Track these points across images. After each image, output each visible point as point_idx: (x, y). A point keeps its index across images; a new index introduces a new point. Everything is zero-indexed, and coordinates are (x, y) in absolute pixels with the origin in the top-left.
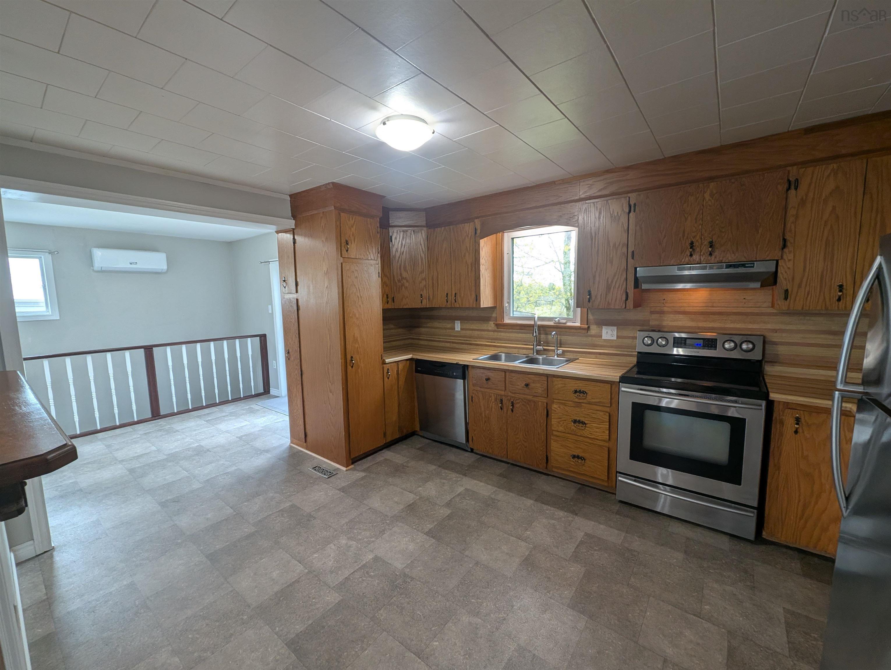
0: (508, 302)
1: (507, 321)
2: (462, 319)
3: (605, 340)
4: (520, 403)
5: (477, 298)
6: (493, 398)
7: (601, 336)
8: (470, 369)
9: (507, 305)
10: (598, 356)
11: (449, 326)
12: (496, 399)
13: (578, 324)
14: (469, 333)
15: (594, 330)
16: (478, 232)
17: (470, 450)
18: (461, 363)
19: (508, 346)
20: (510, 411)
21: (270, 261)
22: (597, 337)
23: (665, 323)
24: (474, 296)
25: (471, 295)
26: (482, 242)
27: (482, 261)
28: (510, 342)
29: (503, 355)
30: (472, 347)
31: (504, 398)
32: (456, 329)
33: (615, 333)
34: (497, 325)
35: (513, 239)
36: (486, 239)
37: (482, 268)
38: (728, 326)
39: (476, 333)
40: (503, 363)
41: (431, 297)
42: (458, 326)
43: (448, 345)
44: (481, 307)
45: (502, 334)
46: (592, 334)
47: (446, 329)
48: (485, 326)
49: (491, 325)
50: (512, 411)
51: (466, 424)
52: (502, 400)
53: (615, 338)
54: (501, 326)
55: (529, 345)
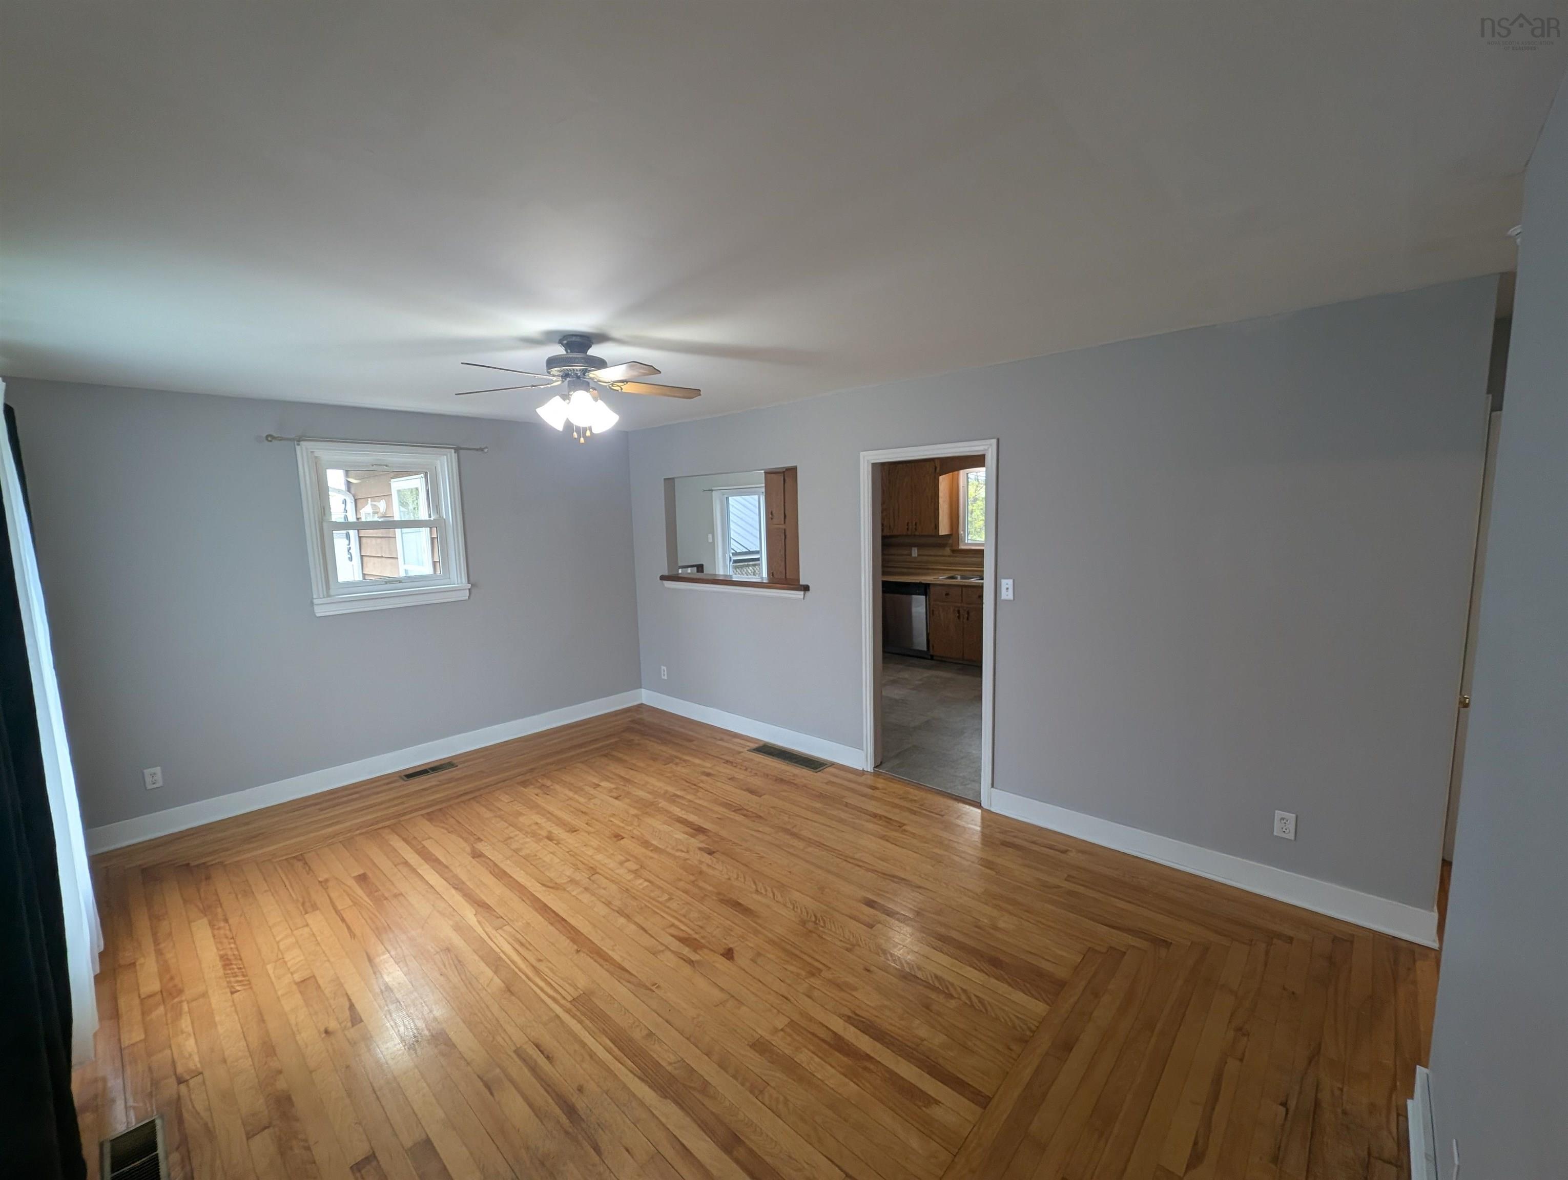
0: (963, 530)
2: (919, 546)
4: (974, 612)
5: (937, 527)
6: (952, 610)
8: (931, 586)
9: (962, 532)
11: (906, 552)
12: (954, 611)
14: (925, 558)
16: (938, 469)
17: (929, 657)
18: (923, 582)
19: (962, 569)
20: (965, 620)
21: (713, 489)
24: (933, 526)
25: (929, 524)
26: (941, 478)
27: (941, 494)
28: (964, 566)
29: (959, 577)
30: (930, 571)
31: (961, 609)
32: (913, 555)
34: (953, 551)
35: (967, 474)
36: (944, 476)
37: (941, 501)
39: (933, 559)
40: (959, 580)
41: (892, 527)
42: (915, 552)
43: (905, 570)
44: (940, 534)
45: (957, 559)
47: (902, 555)
48: (940, 552)
49: (947, 551)
50: (968, 619)
51: (928, 635)
52: (959, 612)
54: (957, 552)
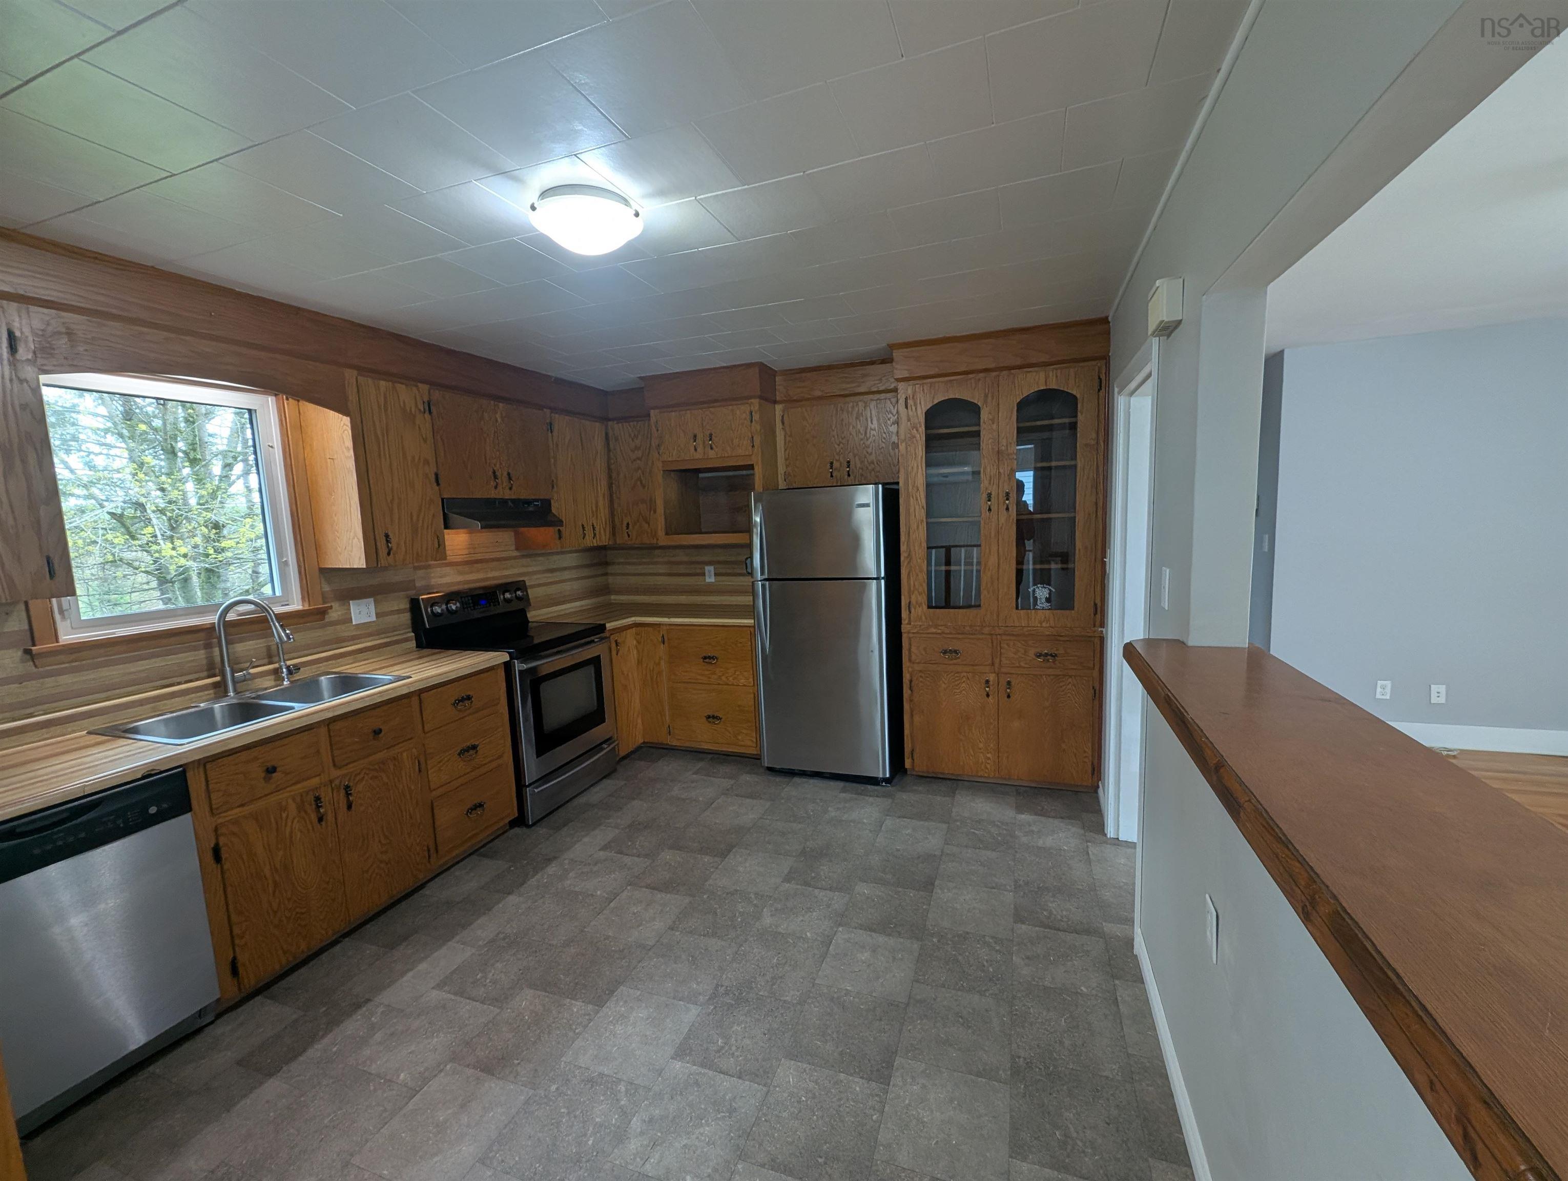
1: (69, 636)
3: (358, 626)
4: (366, 777)
6: (292, 808)
7: (350, 620)
12: (301, 808)
13: (299, 605)
15: (335, 613)
20: (342, 814)
22: (344, 623)
23: (433, 582)
28: (103, 695)
31: (321, 791)
33: (372, 609)
38: (490, 575)
46: (332, 619)
50: (349, 807)
52: (317, 801)
53: (374, 618)
55: (179, 684)
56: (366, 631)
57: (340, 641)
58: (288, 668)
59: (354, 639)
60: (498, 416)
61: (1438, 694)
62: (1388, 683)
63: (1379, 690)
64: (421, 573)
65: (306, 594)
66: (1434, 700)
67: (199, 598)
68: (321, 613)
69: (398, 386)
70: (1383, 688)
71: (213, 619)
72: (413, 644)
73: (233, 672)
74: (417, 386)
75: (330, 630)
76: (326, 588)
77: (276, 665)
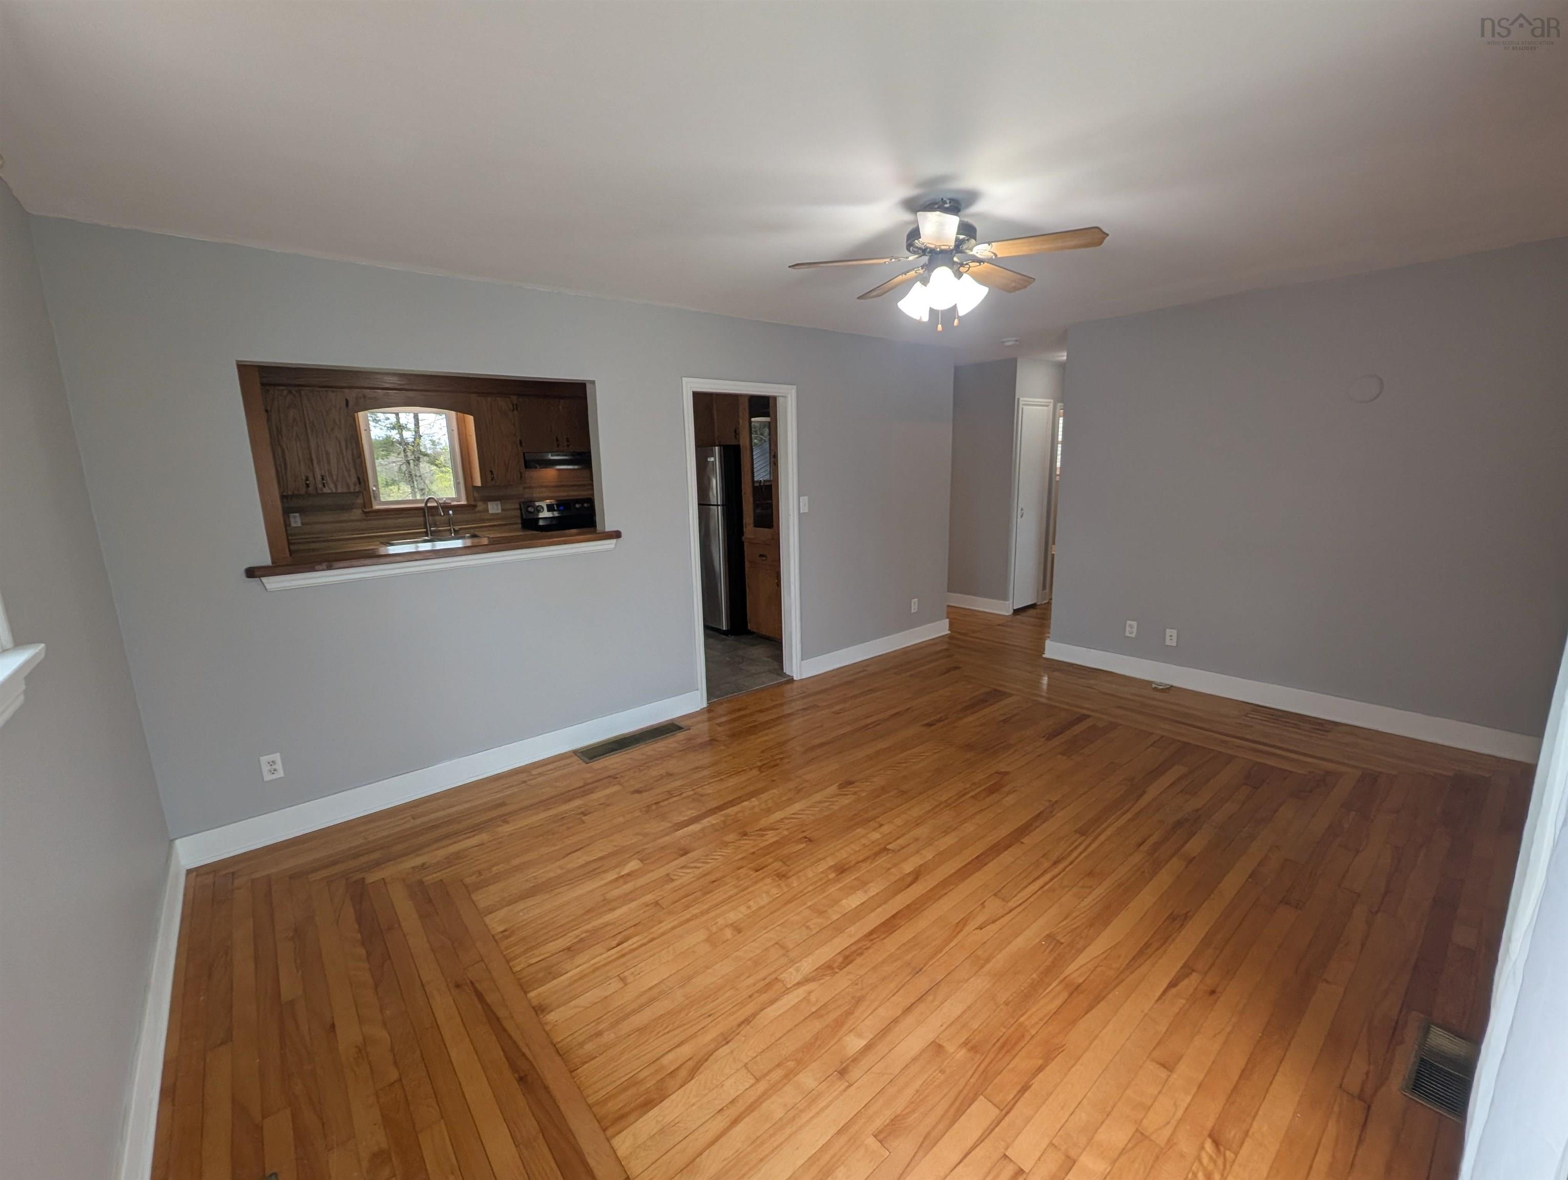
1: (377, 507)
3: (493, 514)
7: (488, 511)
10: (491, 528)
13: (464, 502)
15: (480, 506)
19: (390, 535)
22: (485, 512)
23: (535, 495)
25: (350, 476)
33: (500, 507)
46: (479, 510)
48: (345, 516)
49: (357, 513)
53: (500, 511)
54: (371, 513)
56: (495, 517)
57: (483, 521)
58: (454, 529)
59: (489, 520)
60: (560, 407)
61: (1171, 637)
62: (1135, 624)
63: (1128, 628)
64: (527, 490)
65: (468, 499)
66: (1168, 642)
67: (418, 497)
68: (475, 506)
69: (498, 398)
70: (1131, 627)
71: (423, 505)
72: (520, 526)
73: (430, 527)
74: (509, 398)
75: (478, 515)
76: (476, 495)
77: (449, 528)
